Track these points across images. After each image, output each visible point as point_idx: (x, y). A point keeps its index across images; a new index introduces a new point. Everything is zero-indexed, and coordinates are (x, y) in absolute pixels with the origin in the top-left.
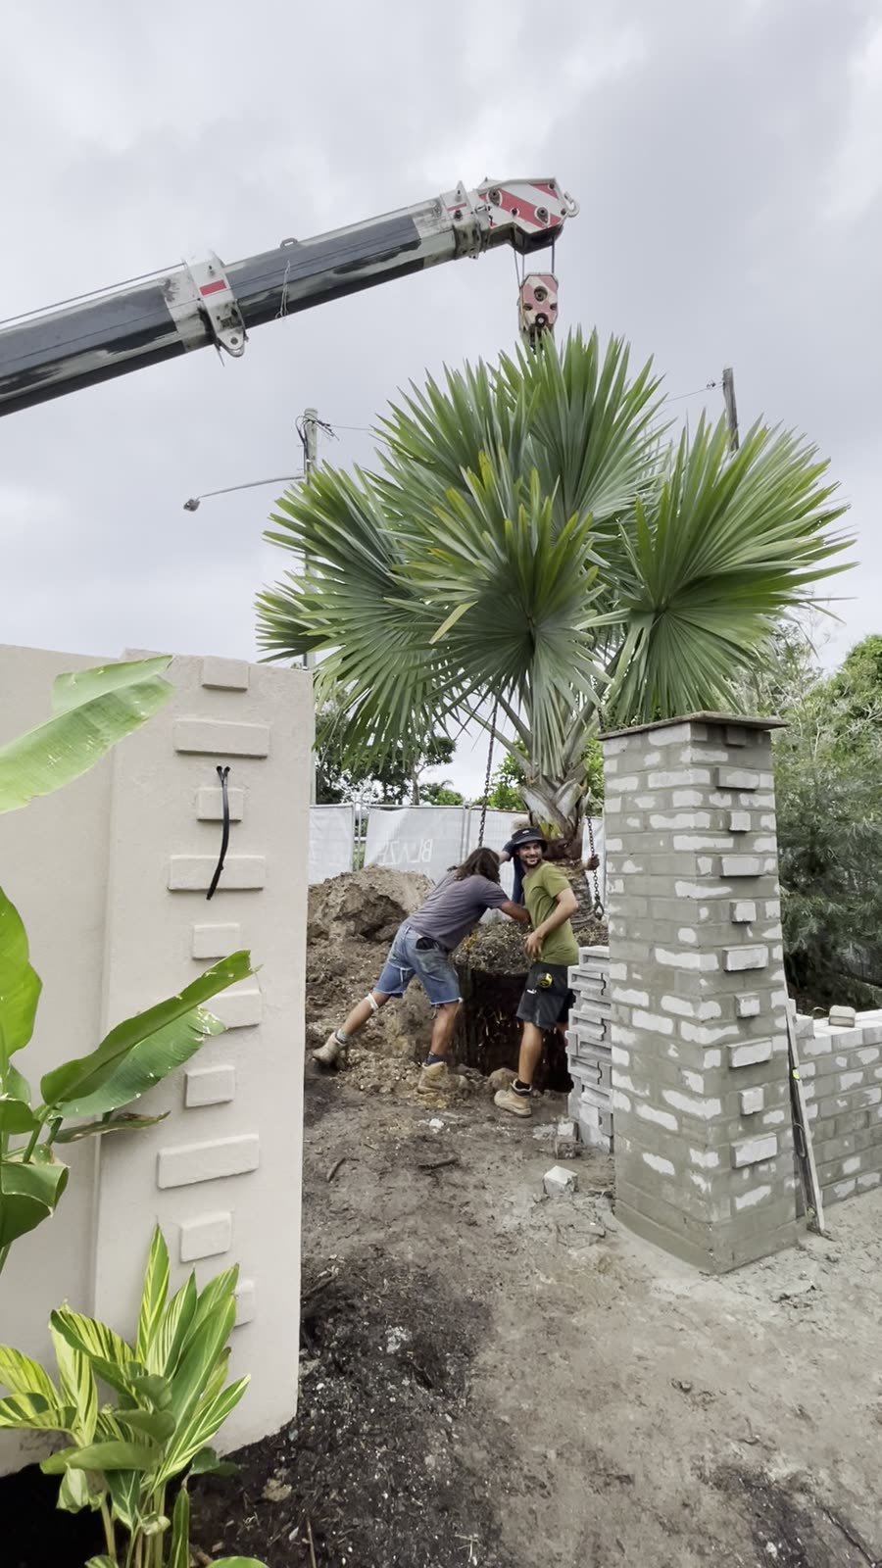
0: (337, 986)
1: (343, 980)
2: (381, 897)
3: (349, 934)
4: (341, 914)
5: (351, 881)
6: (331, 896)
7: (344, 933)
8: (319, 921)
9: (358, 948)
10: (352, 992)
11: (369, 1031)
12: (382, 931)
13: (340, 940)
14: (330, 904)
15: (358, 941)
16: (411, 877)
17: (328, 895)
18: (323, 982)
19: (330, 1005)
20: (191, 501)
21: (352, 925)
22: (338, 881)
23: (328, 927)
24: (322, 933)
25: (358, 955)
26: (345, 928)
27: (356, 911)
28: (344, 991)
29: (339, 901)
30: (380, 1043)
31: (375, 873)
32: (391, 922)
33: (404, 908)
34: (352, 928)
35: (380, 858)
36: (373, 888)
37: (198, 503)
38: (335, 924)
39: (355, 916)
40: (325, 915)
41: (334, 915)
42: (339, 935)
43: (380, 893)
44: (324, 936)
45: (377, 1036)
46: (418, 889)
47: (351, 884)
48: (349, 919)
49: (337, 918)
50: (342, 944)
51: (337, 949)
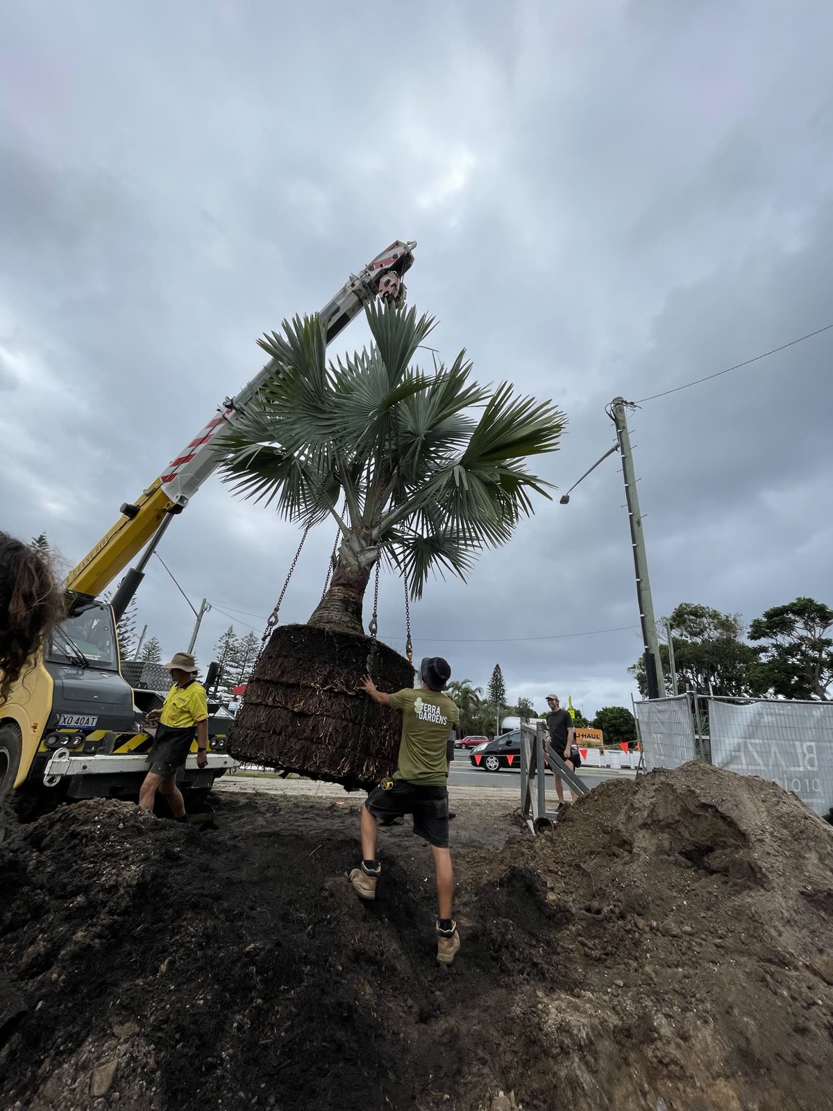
0: (628, 932)
1: (641, 923)
2: (705, 806)
3: (660, 851)
4: (649, 821)
5: (663, 778)
6: (639, 796)
7: (653, 849)
8: (621, 827)
9: (675, 873)
10: (648, 951)
11: (659, 1044)
12: (712, 855)
13: (645, 857)
14: (636, 806)
15: (677, 863)
16: (752, 784)
17: (635, 793)
18: (608, 919)
19: (609, 962)
20: (563, 497)
21: (665, 839)
22: (649, 777)
23: (632, 835)
24: (625, 842)
25: (672, 887)
26: (654, 841)
27: (670, 821)
28: (637, 944)
29: (647, 803)
30: (680, 1079)
31: (696, 772)
32: (724, 846)
33: (743, 827)
34: (666, 844)
35: (732, 759)
36: (693, 792)
37: (569, 497)
38: (642, 833)
39: (669, 826)
40: (629, 818)
41: (640, 821)
42: (645, 850)
43: (703, 800)
44: (628, 847)
45: (676, 1063)
46: (764, 801)
47: (662, 783)
48: (662, 829)
49: (644, 826)
50: (647, 864)
51: (639, 870)
